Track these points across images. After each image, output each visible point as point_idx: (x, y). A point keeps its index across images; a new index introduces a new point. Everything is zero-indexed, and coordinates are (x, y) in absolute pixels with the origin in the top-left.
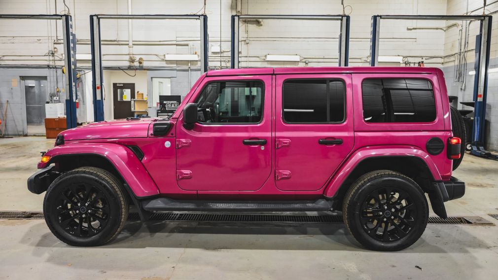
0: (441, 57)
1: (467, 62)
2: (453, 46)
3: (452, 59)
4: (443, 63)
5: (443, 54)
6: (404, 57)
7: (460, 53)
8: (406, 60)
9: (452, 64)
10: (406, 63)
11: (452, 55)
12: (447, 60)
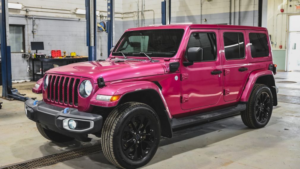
0: (121, 13)
1: (145, 19)
2: (131, 6)
3: (131, 15)
4: (122, 18)
5: (122, 11)
6: (100, 12)
7: (138, 11)
8: (101, 14)
9: (132, 19)
10: (101, 16)
11: (131, 13)
12: (125, 16)
